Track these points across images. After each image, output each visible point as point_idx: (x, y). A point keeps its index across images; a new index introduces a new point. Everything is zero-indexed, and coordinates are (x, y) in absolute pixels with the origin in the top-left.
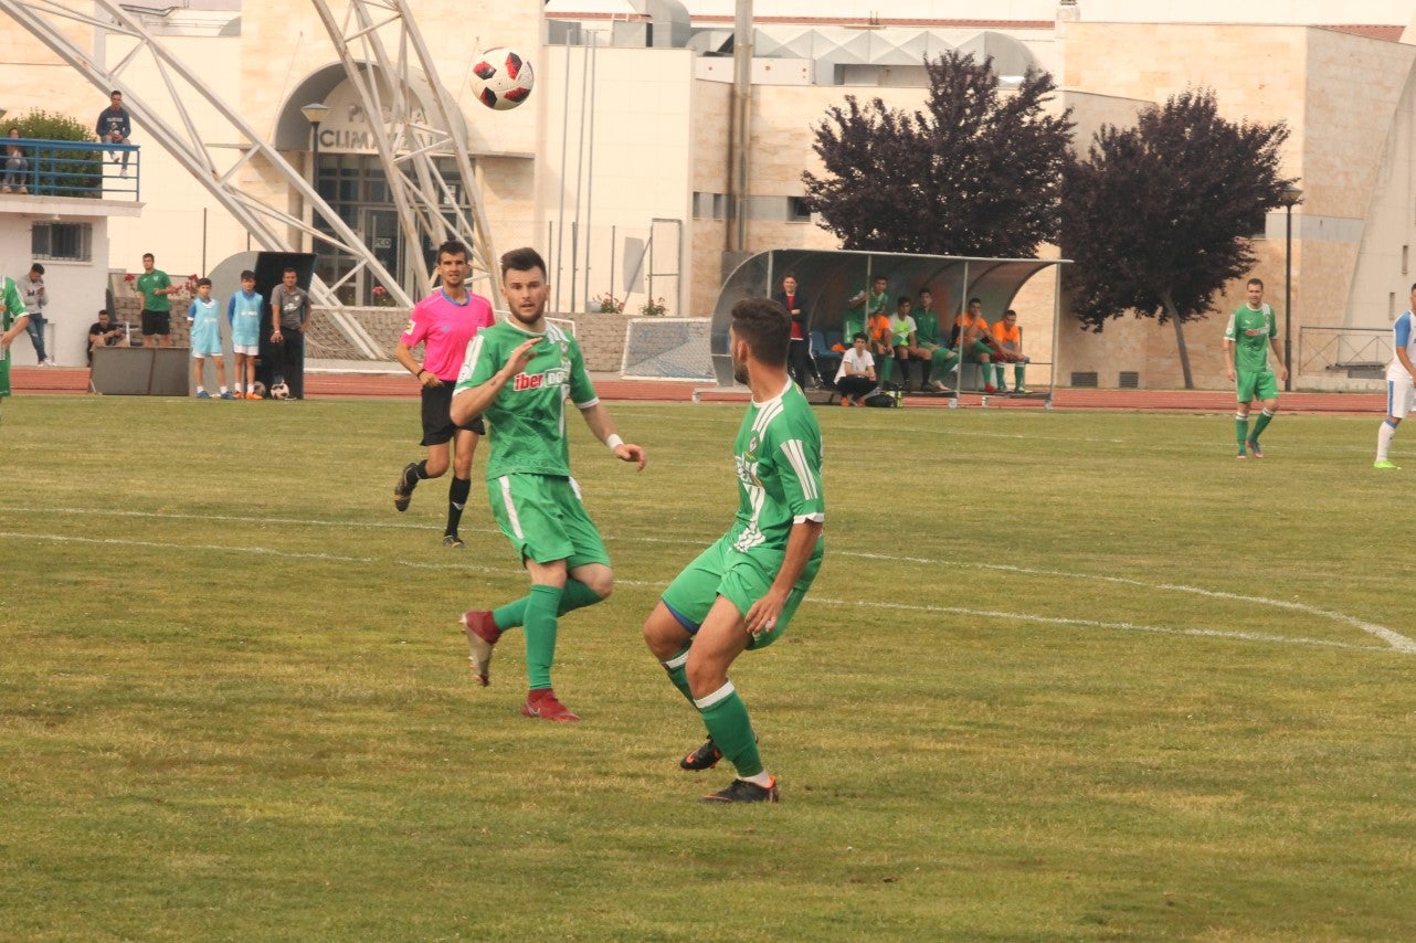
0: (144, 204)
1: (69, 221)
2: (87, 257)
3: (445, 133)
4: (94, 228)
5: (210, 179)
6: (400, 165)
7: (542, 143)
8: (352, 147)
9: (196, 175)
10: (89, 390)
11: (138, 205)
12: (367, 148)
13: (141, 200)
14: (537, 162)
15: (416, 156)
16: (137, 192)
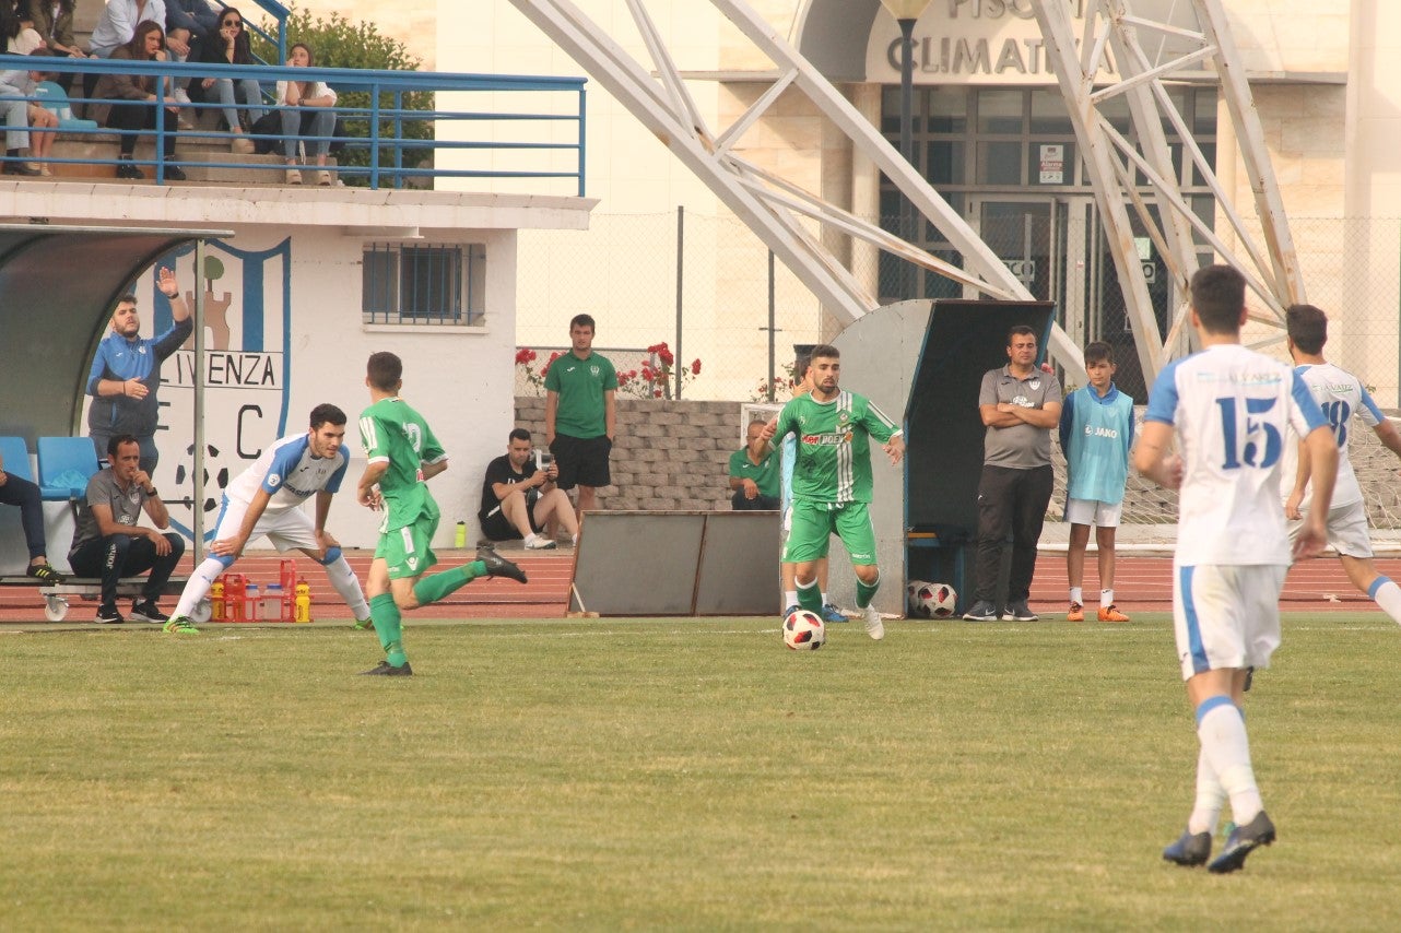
0: (595, 202)
1: (437, 241)
2: (476, 317)
3: (1200, 36)
4: (490, 253)
5: (694, 144)
6: (1102, 106)
7: (1362, 48)
8: (956, 69)
9: (665, 138)
10: (572, 606)
11: (582, 201)
12: (988, 70)
13: (589, 194)
14: (1351, 92)
15: (1134, 87)
16: (581, 176)
